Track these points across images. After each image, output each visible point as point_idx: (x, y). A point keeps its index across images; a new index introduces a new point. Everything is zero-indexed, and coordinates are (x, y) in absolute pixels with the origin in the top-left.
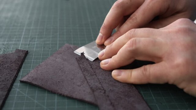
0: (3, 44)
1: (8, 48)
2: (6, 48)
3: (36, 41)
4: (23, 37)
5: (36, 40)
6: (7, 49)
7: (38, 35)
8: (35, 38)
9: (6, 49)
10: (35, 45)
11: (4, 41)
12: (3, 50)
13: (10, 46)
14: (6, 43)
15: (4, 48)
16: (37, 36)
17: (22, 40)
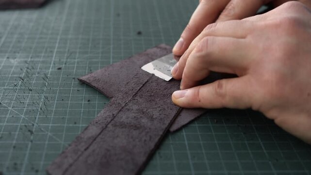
0: (26, 62)
1: (33, 68)
2: (30, 68)
3: (77, 58)
4: (56, 50)
5: (77, 55)
6: (32, 70)
7: (80, 48)
8: (75, 53)
9: (30, 70)
10: (76, 63)
11: (27, 57)
12: (25, 71)
13: (36, 65)
14: (29, 60)
15: (28, 68)
16: (78, 50)
17: (56, 56)
